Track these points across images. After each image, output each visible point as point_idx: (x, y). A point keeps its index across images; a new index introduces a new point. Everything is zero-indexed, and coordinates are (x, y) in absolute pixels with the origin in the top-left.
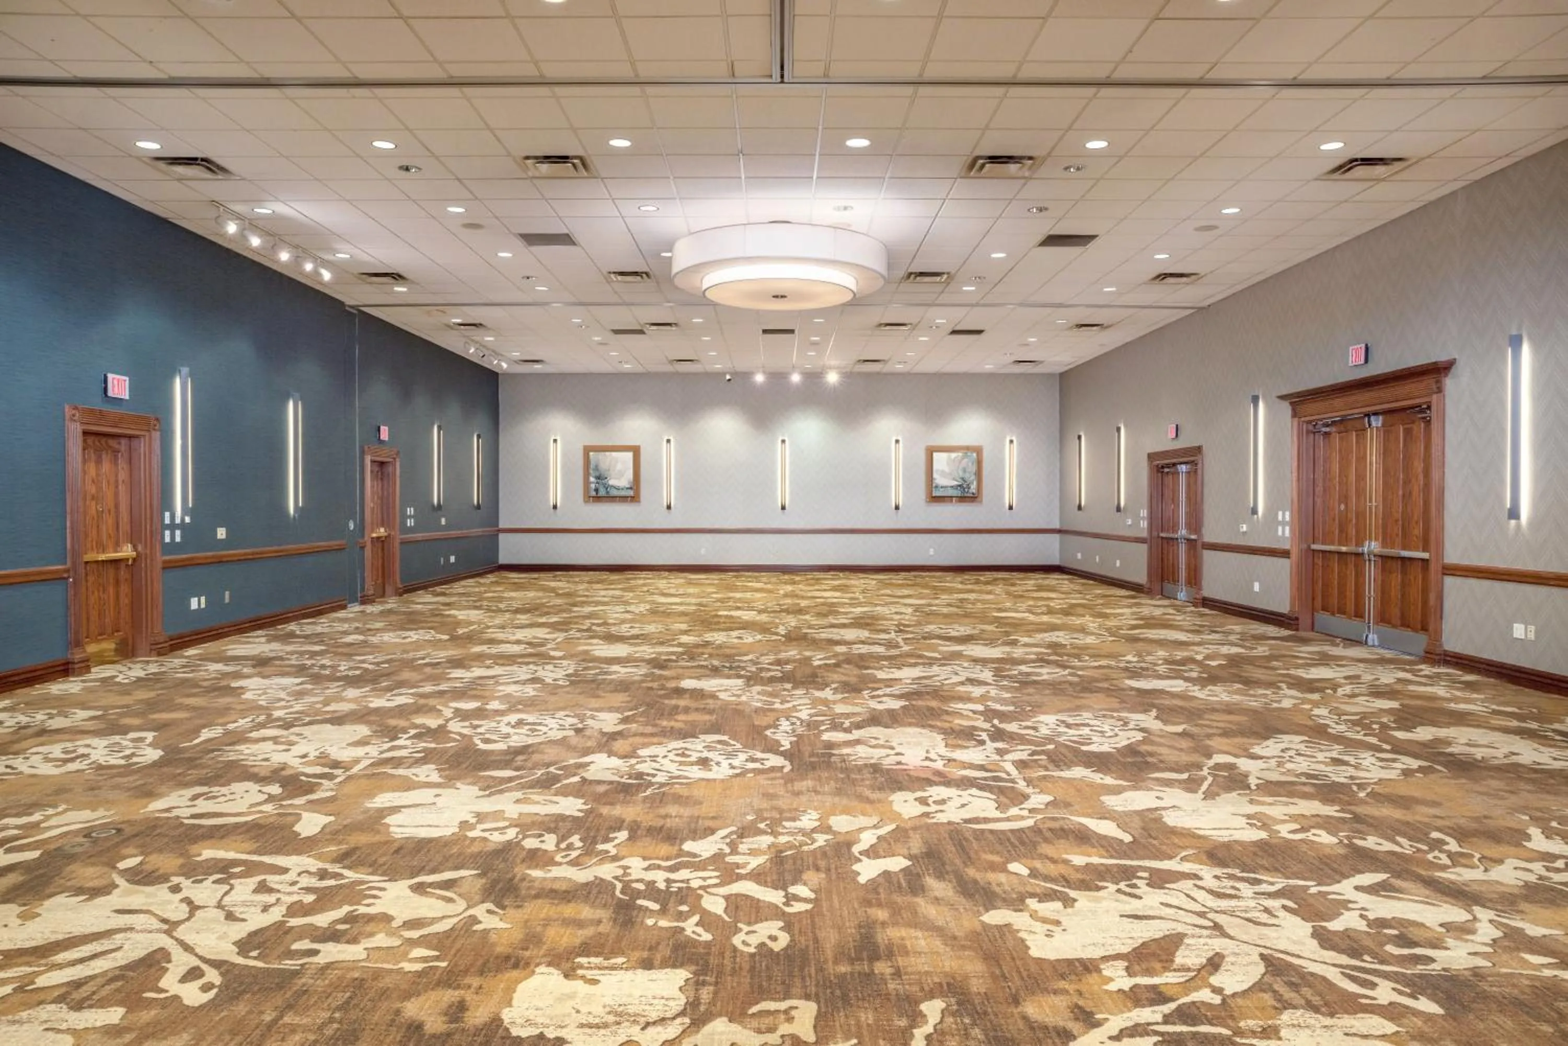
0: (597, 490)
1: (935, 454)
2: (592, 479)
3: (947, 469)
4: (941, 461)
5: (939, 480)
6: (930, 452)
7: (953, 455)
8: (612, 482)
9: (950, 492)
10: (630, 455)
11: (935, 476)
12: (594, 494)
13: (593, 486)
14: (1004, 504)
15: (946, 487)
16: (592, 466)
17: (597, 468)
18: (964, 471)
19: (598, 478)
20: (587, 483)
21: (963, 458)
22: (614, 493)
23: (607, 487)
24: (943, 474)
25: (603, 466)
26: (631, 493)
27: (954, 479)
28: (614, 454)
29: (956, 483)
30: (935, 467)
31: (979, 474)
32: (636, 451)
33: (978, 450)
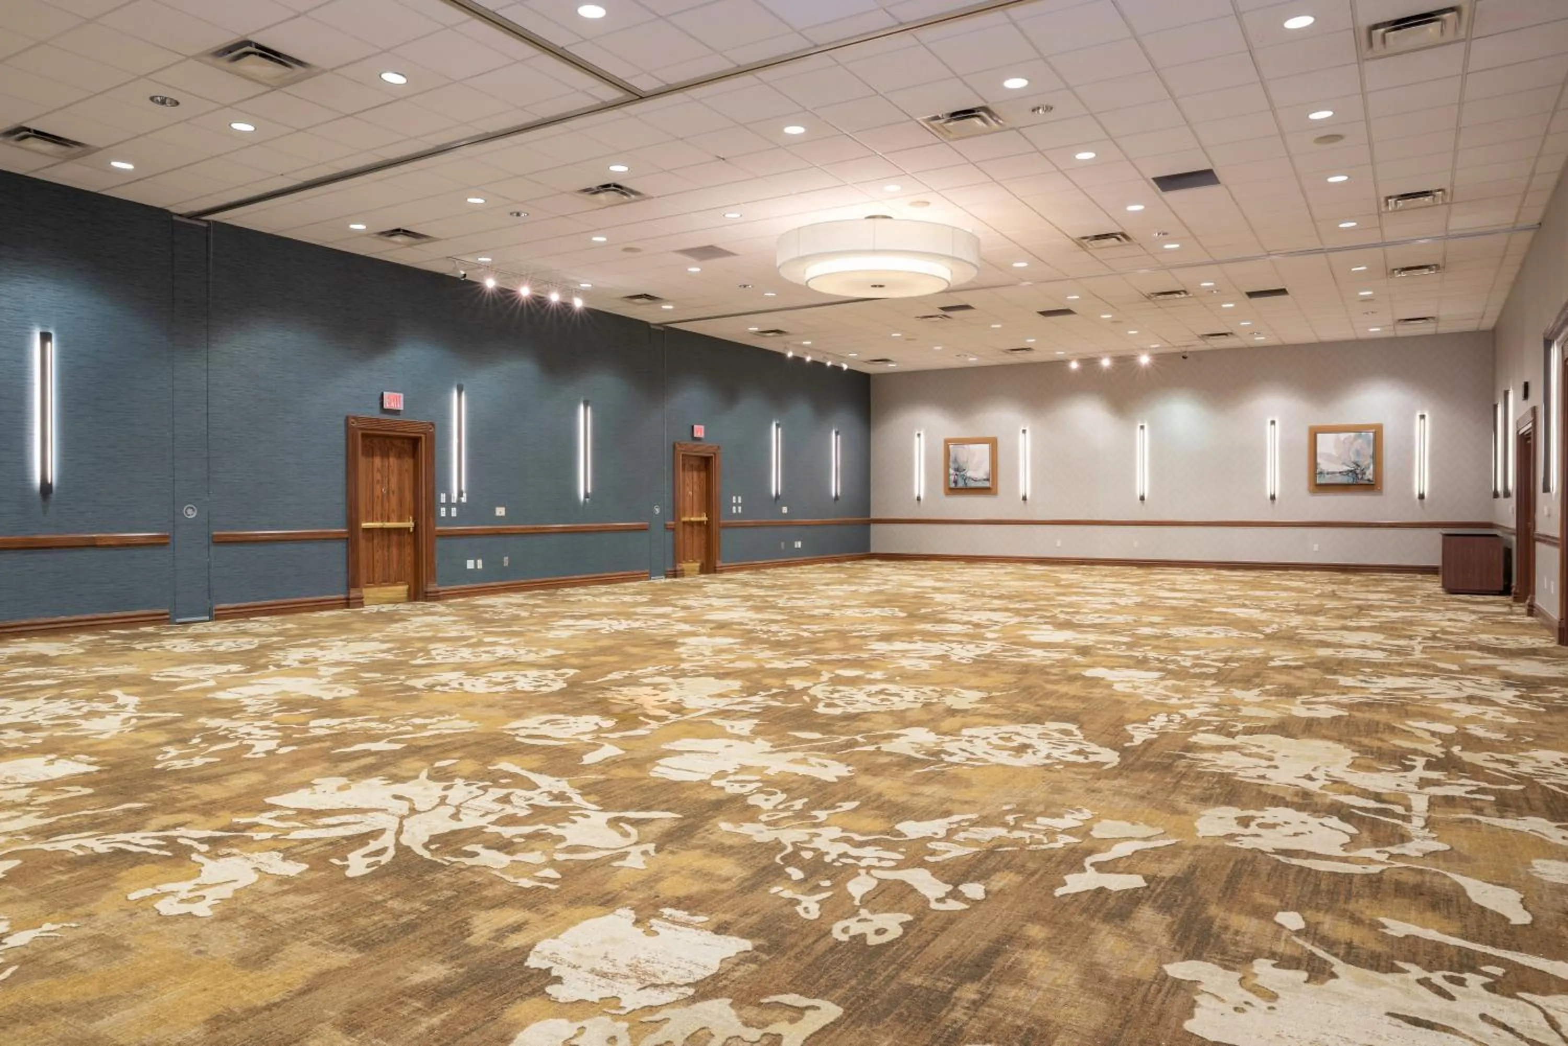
0: (956, 482)
1: (1319, 436)
2: (952, 471)
3: (1334, 453)
4: (1326, 442)
5: (1324, 465)
6: (1314, 434)
7: (1343, 436)
8: (970, 474)
9: (1340, 479)
10: (986, 447)
11: (1319, 460)
12: (953, 485)
13: (952, 478)
14: (1412, 493)
15: (1333, 473)
16: (952, 459)
17: (956, 461)
18: (1358, 453)
19: (957, 470)
20: (947, 475)
21: (1355, 439)
22: (972, 484)
23: (965, 479)
24: (1330, 458)
25: (962, 459)
26: (987, 484)
27: (1344, 464)
28: (972, 447)
29: (1346, 468)
30: (1320, 450)
31: (1377, 457)
32: (993, 443)
33: (1378, 431)
